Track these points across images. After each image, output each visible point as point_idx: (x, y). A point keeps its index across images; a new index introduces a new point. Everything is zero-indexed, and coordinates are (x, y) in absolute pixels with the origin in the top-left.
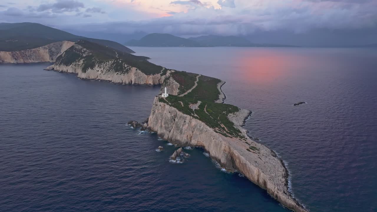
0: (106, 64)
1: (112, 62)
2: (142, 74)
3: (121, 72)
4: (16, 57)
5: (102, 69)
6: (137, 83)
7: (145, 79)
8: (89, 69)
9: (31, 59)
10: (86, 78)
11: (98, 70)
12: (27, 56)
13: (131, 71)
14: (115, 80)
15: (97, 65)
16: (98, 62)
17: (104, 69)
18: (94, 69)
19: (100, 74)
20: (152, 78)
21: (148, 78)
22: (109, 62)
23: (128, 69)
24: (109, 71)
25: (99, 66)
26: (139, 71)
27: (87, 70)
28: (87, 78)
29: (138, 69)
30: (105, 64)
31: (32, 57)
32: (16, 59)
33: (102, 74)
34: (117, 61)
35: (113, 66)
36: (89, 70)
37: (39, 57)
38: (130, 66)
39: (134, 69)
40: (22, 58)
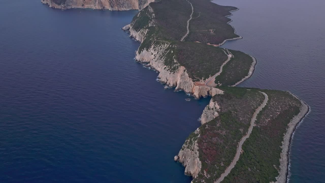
0: (162, 46)
1: (168, 46)
2: (189, 80)
3: (169, 67)
4: (112, 5)
5: (156, 53)
6: (182, 88)
7: (192, 86)
8: (144, 49)
9: (124, 7)
10: (139, 60)
11: (152, 52)
12: (120, 4)
13: (177, 71)
14: (161, 76)
15: (153, 46)
16: (155, 42)
17: (157, 54)
18: (149, 50)
19: (152, 60)
20: (198, 89)
21: (194, 87)
22: (164, 45)
23: (175, 67)
24: (161, 57)
25: (154, 48)
26: (187, 75)
27: (142, 51)
28: (141, 60)
29: (186, 70)
30: (160, 47)
31: (124, 5)
32: (112, 7)
33: (154, 59)
34: (172, 46)
35: (167, 52)
36: (144, 51)
37: (131, 4)
38: (179, 64)
39: (182, 68)
40: (117, 6)
